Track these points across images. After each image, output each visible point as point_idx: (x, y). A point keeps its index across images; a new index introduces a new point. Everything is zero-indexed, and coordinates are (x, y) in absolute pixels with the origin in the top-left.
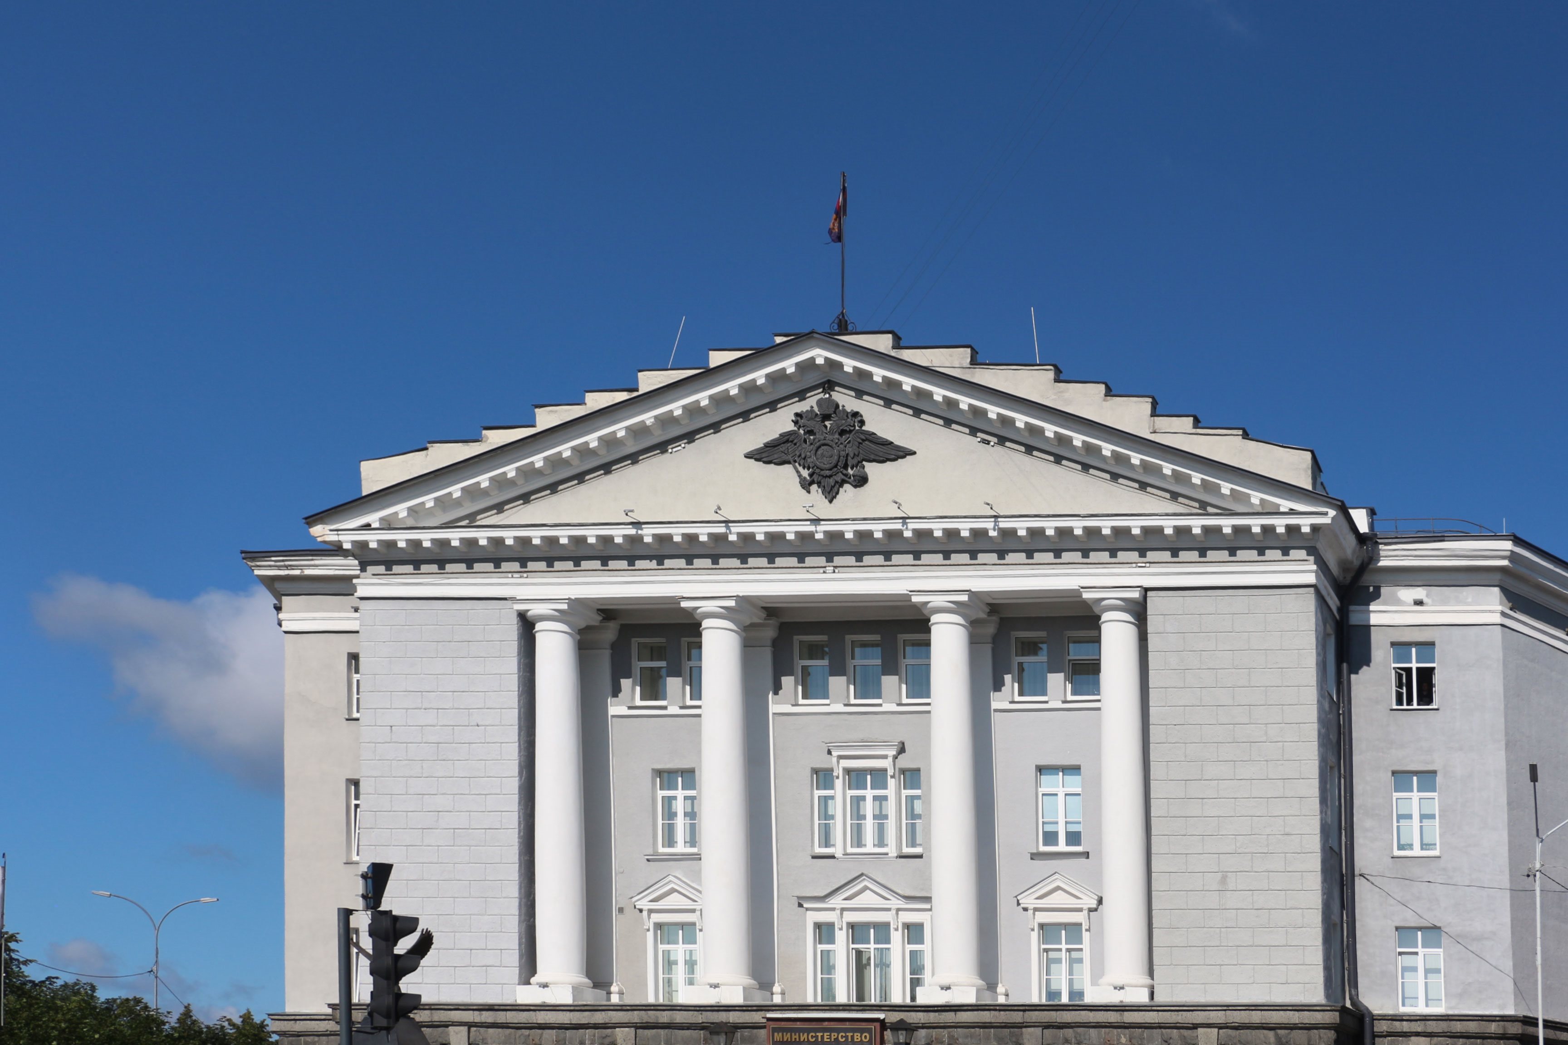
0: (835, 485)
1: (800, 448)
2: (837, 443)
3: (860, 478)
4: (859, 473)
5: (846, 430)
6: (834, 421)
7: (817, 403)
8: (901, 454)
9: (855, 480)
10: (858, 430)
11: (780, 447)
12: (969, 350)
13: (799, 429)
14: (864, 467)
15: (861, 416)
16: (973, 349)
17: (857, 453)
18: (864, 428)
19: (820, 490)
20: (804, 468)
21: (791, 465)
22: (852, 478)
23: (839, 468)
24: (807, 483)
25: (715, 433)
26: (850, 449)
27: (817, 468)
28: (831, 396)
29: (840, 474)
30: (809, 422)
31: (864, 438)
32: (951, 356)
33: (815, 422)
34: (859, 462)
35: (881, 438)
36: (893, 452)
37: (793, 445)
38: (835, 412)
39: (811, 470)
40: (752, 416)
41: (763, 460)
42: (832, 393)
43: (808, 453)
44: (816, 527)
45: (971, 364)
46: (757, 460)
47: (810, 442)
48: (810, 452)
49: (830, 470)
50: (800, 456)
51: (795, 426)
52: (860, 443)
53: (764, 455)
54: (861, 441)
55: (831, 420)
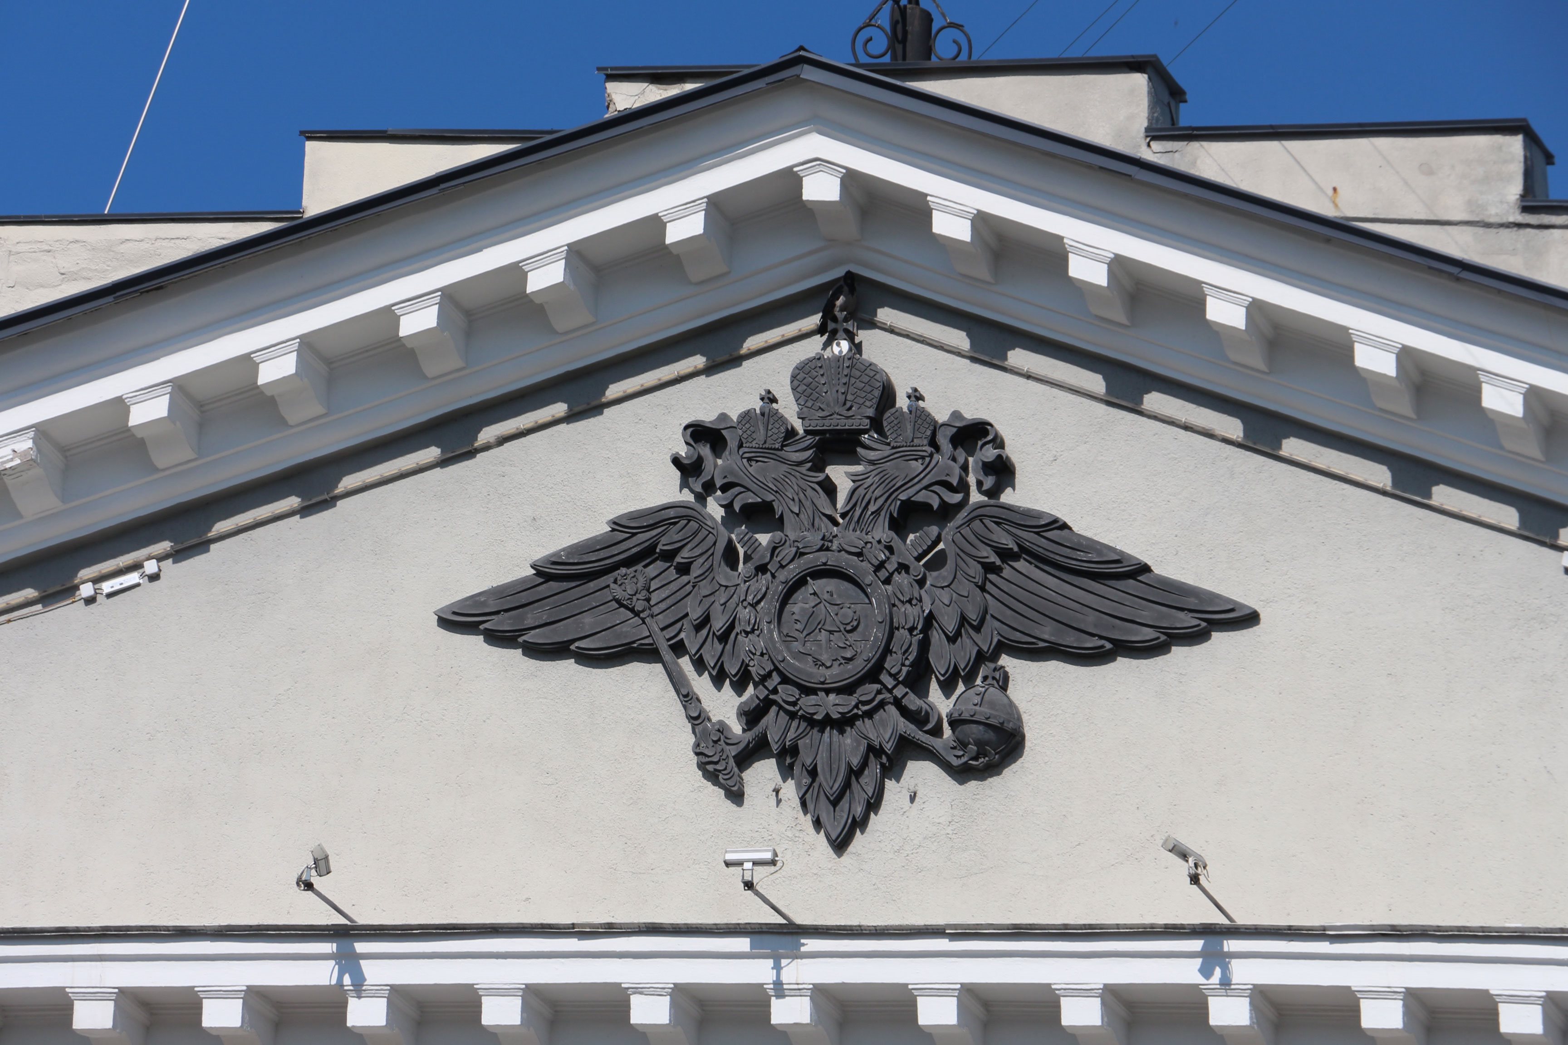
0: (864, 764)
1: (705, 588)
2: (881, 566)
3: (990, 735)
4: (985, 710)
5: (927, 506)
6: (872, 462)
7: (794, 377)
8: (1188, 620)
9: (962, 744)
10: (982, 506)
11: (608, 579)
12: (1515, 144)
13: (701, 499)
14: (1003, 682)
15: (998, 442)
16: (1532, 140)
17: (973, 616)
18: (1008, 497)
19: (790, 790)
20: (718, 680)
21: (659, 667)
22: (947, 732)
23: (889, 682)
24: (733, 751)
25: (305, 511)
26: (945, 596)
27: (785, 680)
28: (857, 348)
29: (892, 709)
30: (754, 468)
31: (1012, 545)
32: (1428, 170)
33: (785, 468)
34: (981, 658)
35: (1092, 545)
36: (1147, 614)
37: (672, 573)
38: (876, 424)
39: (750, 690)
40: (487, 434)
41: (528, 637)
42: (863, 336)
43: (745, 613)
44: (778, 967)
45: (1525, 209)
46: (496, 638)
47: (757, 561)
48: (754, 605)
49: (848, 689)
50: (705, 621)
51: (684, 484)
52: (989, 568)
53: (531, 617)
54: (994, 558)
55: (856, 461)
